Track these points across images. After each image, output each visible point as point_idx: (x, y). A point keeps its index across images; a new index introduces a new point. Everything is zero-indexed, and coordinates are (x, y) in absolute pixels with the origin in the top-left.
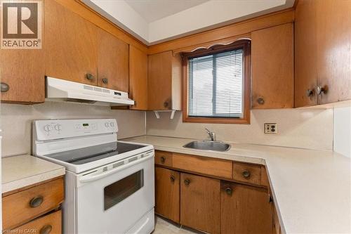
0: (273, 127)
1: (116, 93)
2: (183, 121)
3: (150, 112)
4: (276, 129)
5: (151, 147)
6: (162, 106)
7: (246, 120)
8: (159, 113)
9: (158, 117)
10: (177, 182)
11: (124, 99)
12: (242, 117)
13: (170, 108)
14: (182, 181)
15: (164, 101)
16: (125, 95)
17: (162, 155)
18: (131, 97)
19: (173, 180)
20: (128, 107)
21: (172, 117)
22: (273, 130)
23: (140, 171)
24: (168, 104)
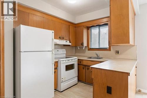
0: (118, 52)
1: (66, 41)
2: (88, 50)
3: (76, 47)
4: (119, 52)
5: (77, 58)
6: (80, 45)
7: (109, 49)
8: (79, 47)
9: (79, 49)
10: (85, 69)
11: (68, 43)
12: (108, 48)
13: (83, 46)
14: (86, 68)
15: (81, 43)
16: (68, 41)
17: (80, 61)
18: (70, 42)
19: (83, 68)
20: (69, 45)
21: (84, 49)
22: (118, 53)
23: (73, 64)
24: (82, 44)
